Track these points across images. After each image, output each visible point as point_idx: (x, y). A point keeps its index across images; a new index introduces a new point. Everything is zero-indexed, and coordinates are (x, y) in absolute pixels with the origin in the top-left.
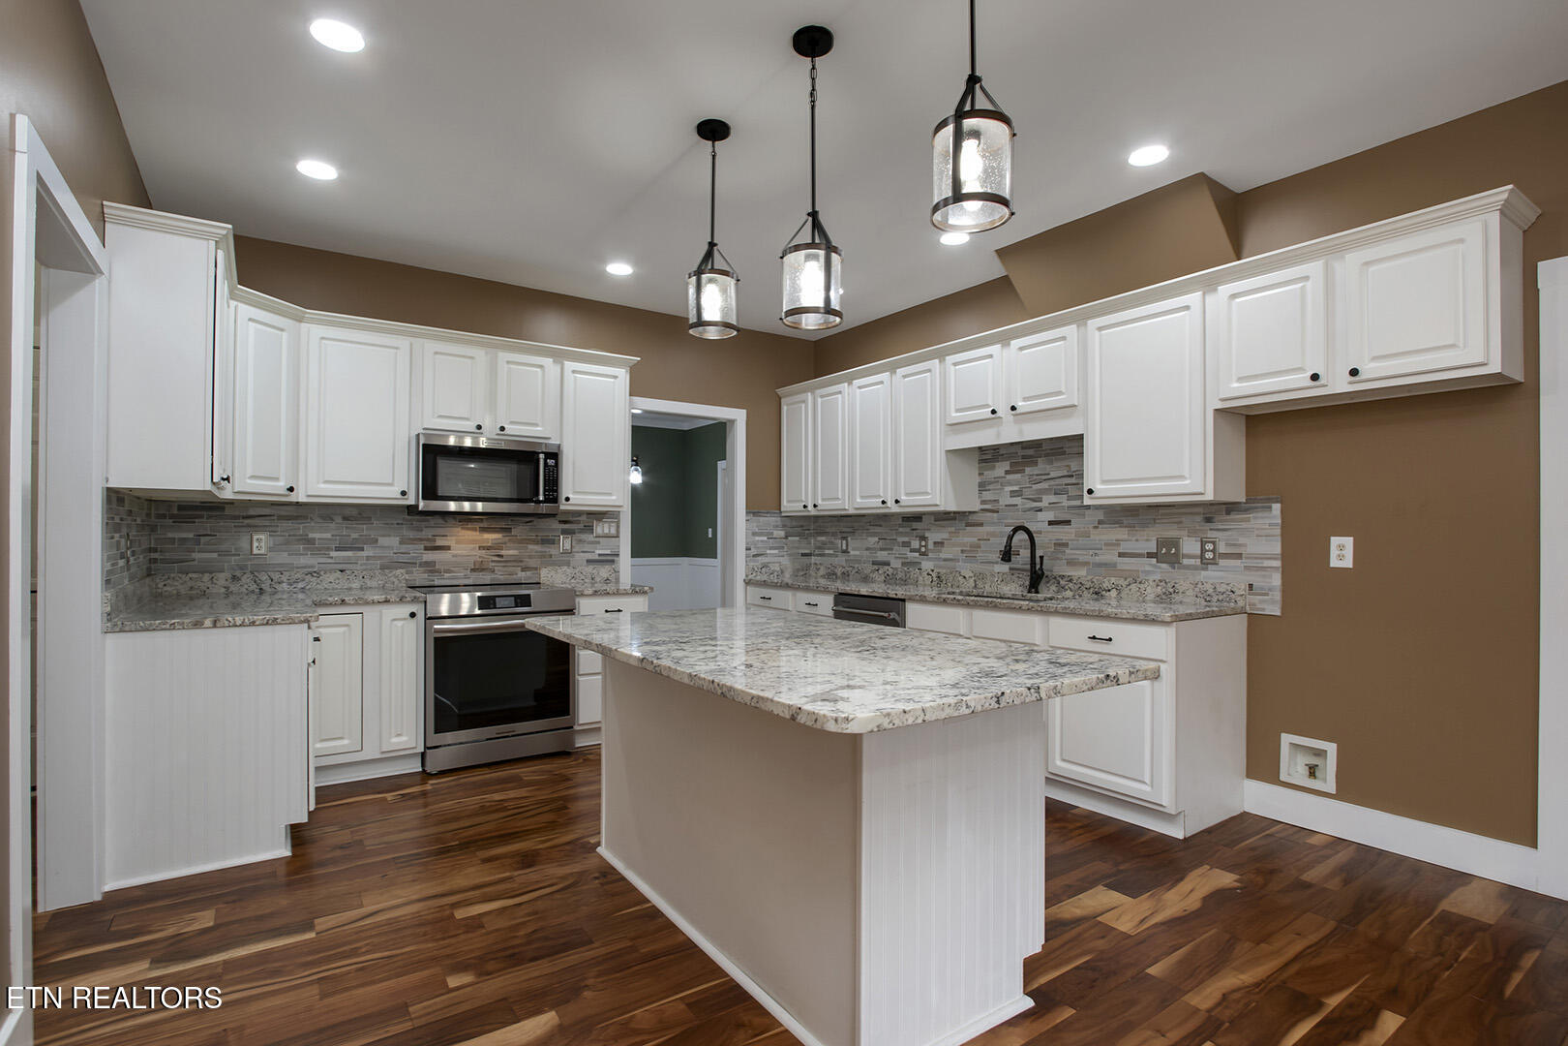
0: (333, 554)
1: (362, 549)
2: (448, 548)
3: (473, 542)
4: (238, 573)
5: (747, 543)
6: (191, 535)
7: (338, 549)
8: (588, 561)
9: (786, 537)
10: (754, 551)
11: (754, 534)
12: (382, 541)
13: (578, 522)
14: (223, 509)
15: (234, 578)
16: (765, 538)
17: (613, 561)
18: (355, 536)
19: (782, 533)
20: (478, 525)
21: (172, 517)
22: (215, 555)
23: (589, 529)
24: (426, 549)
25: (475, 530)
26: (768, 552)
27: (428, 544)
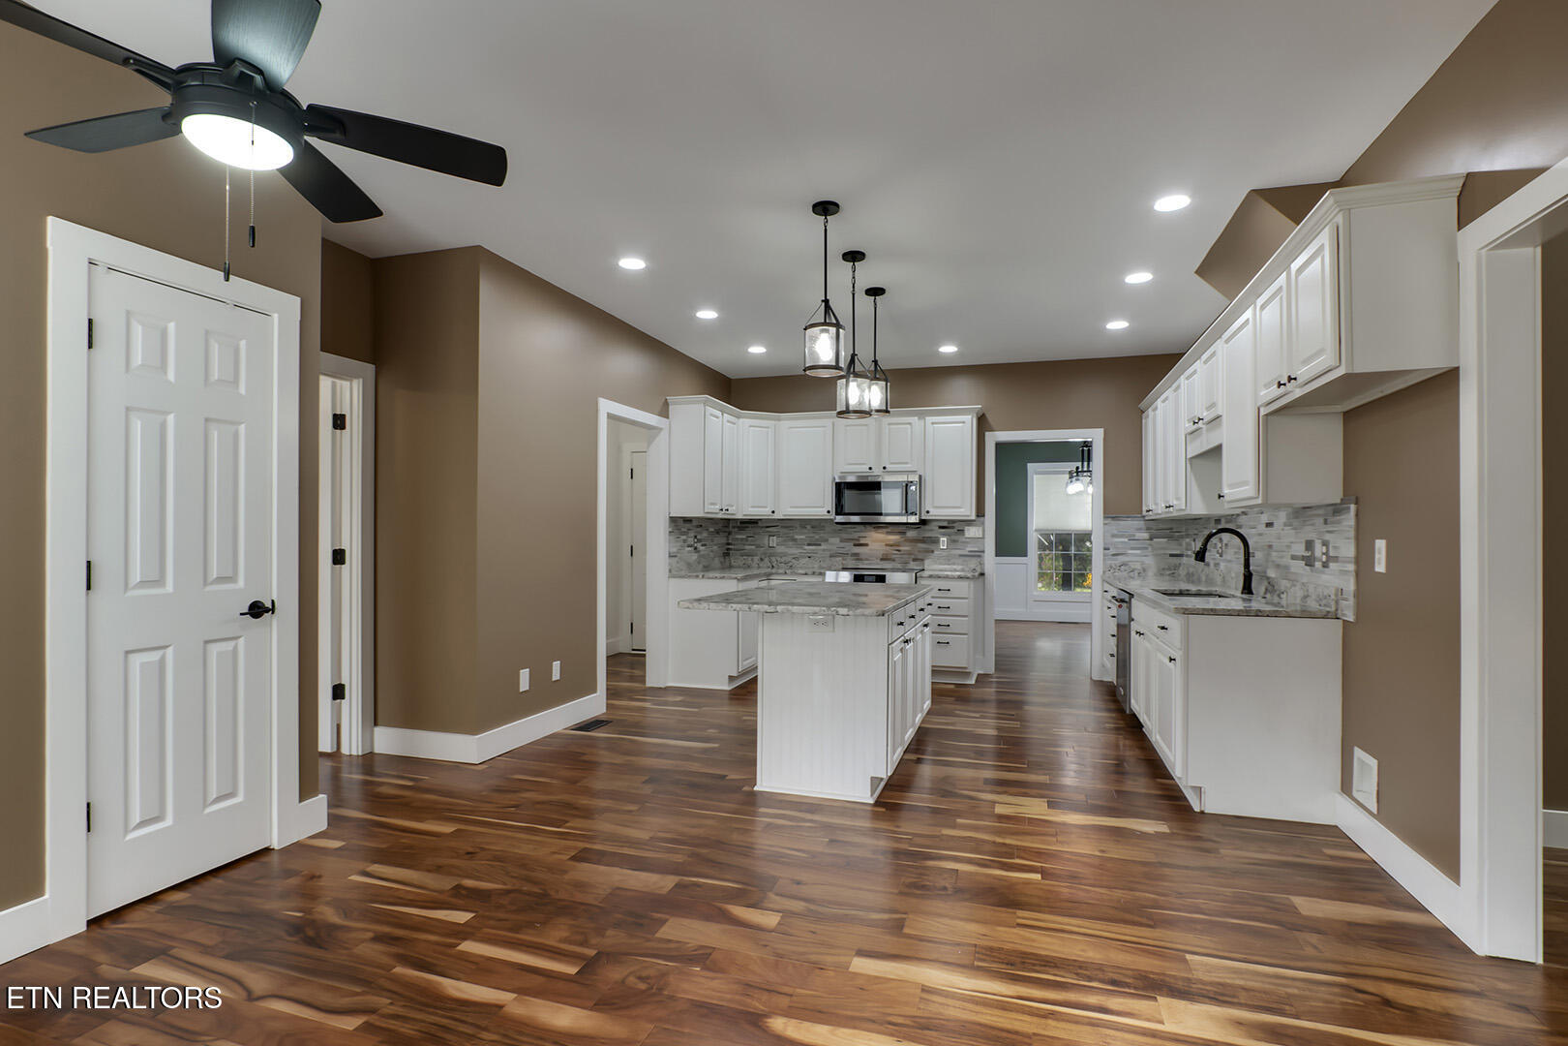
0: (806, 547)
1: (820, 545)
2: (866, 545)
3: (882, 541)
4: (763, 557)
5: (1105, 544)
6: (744, 537)
7: (809, 545)
8: (961, 556)
9: (1151, 539)
10: (1112, 551)
11: (1114, 536)
12: (832, 540)
13: (953, 528)
14: (757, 523)
15: (762, 560)
16: (1126, 540)
17: (979, 556)
18: (817, 537)
19: (1146, 535)
20: (885, 530)
21: (738, 527)
22: (753, 547)
23: (961, 531)
24: (855, 545)
25: (882, 533)
26: (1130, 552)
27: (857, 543)
